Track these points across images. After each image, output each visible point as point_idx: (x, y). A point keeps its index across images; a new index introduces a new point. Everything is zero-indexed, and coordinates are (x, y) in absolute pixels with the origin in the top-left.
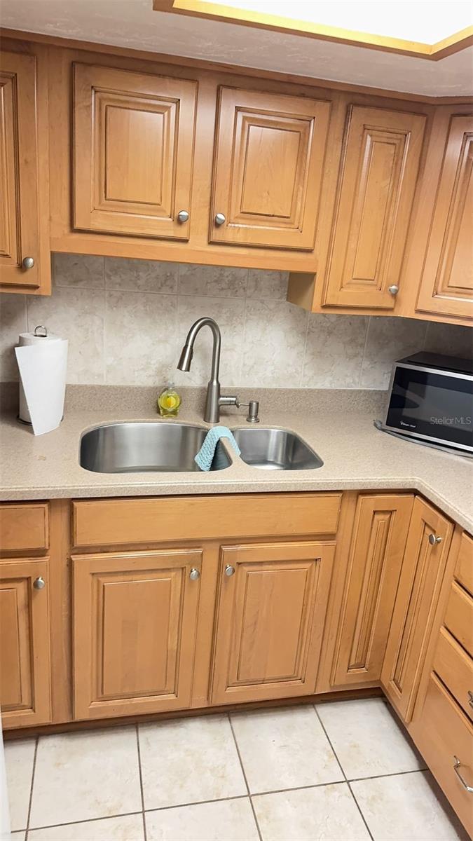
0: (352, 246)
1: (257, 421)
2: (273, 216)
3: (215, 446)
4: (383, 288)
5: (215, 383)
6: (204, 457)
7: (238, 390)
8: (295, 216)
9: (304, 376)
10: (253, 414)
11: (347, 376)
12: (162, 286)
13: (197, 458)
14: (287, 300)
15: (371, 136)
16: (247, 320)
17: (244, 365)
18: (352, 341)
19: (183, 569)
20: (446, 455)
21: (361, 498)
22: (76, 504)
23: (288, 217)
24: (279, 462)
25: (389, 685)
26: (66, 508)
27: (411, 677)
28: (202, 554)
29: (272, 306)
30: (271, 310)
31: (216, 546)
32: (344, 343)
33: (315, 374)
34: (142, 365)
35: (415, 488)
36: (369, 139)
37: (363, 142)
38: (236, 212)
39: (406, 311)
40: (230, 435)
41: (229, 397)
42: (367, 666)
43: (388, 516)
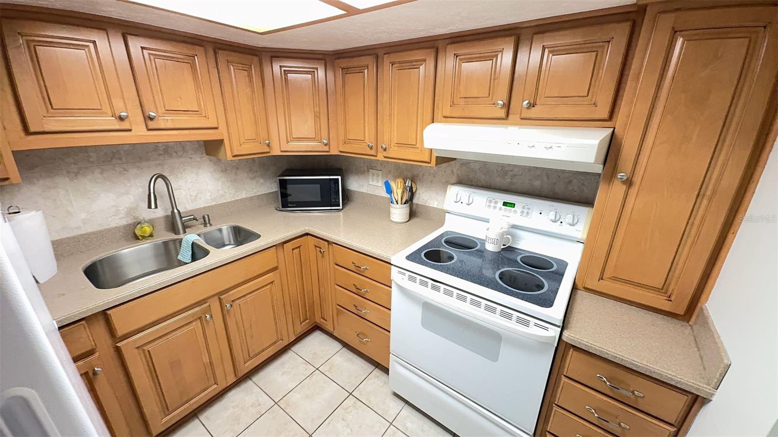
0: (240, 123)
1: (211, 225)
2: (188, 111)
3: (190, 246)
4: (262, 143)
5: (176, 211)
6: (185, 254)
7: (192, 211)
8: (201, 110)
9: (230, 194)
10: (207, 222)
11: (253, 189)
12: (112, 159)
13: (179, 257)
14: (207, 155)
15: (233, 66)
16: (184, 170)
17: (191, 196)
18: (250, 170)
19: (200, 318)
20: (312, 214)
21: (285, 245)
22: (108, 312)
23: (198, 111)
24: (233, 243)
25: (321, 322)
26: (101, 318)
27: (329, 312)
28: (209, 305)
29: (198, 160)
30: (198, 162)
31: (216, 298)
32: (247, 172)
33: (236, 192)
34: (113, 212)
35: (307, 232)
36: (232, 67)
37: (229, 69)
38: (161, 110)
39: (276, 152)
40: (198, 237)
41: (189, 216)
42: (308, 318)
43: (299, 249)
